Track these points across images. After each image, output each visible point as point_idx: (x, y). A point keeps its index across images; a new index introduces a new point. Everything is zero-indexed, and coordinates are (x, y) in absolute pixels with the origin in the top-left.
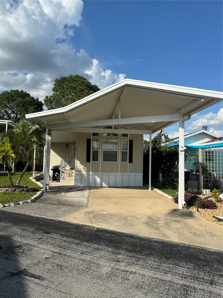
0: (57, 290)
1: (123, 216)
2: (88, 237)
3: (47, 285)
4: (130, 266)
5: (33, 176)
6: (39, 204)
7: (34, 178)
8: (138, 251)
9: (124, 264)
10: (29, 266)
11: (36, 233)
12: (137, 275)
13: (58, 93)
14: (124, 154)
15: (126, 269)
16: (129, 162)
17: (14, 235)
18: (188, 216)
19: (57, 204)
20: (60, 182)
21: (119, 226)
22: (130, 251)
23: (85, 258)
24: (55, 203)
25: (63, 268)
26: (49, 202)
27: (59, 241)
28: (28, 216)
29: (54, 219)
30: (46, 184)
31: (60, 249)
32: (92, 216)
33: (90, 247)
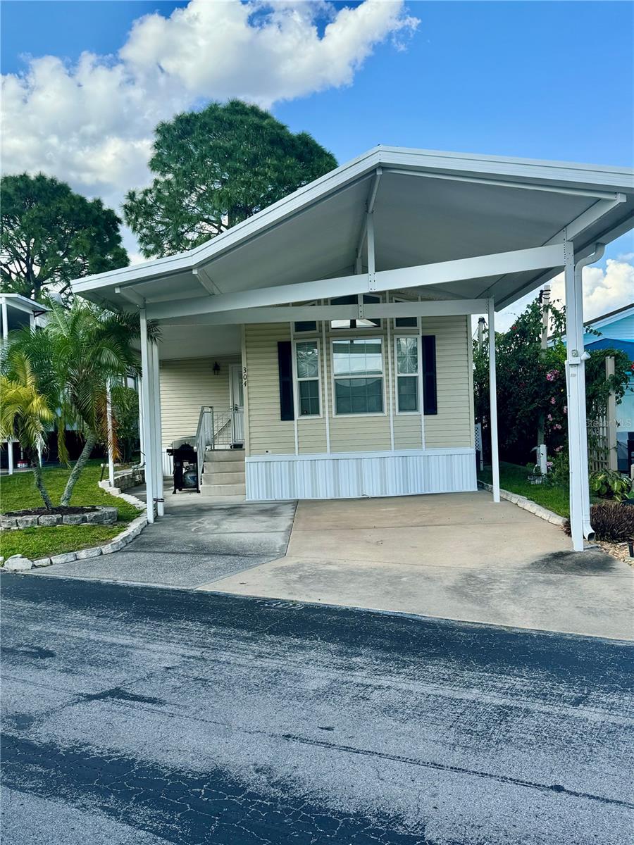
0: (195, 719)
1: (387, 574)
2: (278, 625)
3: (172, 712)
4: (378, 677)
5: (108, 477)
6: (137, 554)
7: (112, 483)
8: (409, 649)
9: (364, 673)
10: (126, 683)
11: (137, 621)
12: (392, 691)
13: (170, 176)
14: (406, 384)
15: (368, 681)
16: (426, 413)
17: (77, 627)
18: (595, 568)
19: (192, 553)
20: (199, 492)
21: (370, 597)
22: (387, 650)
23: (267, 664)
24: (185, 549)
25: (210, 684)
26: (166, 548)
27: (200, 635)
28: (108, 585)
29: (185, 588)
30: (154, 500)
31: (203, 649)
32: (294, 577)
33: (280, 643)
